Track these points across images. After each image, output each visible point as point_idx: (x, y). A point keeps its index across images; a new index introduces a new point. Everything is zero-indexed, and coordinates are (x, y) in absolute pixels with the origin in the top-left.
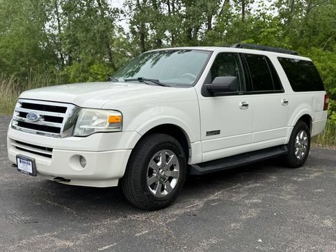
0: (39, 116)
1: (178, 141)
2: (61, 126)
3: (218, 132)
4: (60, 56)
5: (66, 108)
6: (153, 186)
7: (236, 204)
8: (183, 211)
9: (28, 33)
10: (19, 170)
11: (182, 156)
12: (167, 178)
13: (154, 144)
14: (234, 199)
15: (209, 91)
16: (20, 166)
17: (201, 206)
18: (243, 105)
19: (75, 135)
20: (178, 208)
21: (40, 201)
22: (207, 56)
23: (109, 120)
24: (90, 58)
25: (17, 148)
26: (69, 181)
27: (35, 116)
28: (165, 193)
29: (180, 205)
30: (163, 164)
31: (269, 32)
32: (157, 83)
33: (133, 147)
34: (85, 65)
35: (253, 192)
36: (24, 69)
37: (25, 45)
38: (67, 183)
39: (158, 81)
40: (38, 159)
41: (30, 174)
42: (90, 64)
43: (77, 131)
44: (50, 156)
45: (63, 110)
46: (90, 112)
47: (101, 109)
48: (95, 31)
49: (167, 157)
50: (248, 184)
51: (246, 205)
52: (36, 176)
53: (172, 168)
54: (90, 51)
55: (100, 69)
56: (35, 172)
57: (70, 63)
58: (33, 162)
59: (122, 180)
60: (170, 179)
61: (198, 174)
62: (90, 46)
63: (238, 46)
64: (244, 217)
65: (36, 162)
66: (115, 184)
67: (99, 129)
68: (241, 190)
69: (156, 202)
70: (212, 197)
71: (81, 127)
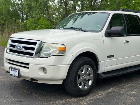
0: (22, 47)
1: (93, 60)
2: (34, 52)
3: (113, 56)
4: (21, 15)
5: (36, 43)
6: (80, 84)
7: (123, 94)
8: (96, 97)
10: (11, 75)
11: (95, 68)
12: (87, 80)
13: (81, 62)
14: (121, 92)
15: (109, 34)
16: (12, 73)
17: (105, 95)
18: (126, 42)
19: (41, 57)
20: (93, 96)
21: (21, 91)
22: (107, 15)
23: (59, 49)
24: (38, 16)
25: (9, 63)
26: (37, 80)
27: (20, 47)
28: (86, 87)
29: (94, 94)
30: (85, 73)
31: (135, 3)
32: (81, 30)
33: (71, 64)
34: (36, 20)
35: (131, 88)
36: (3, 21)
37: (4, 9)
38: (36, 82)
39: (81, 29)
40: (22, 69)
41: (17, 77)
42: (38, 19)
43: (42, 55)
44: (28, 68)
45: (35, 44)
46: (48, 45)
47: (55, 43)
48: (42, 2)
49: (87, 69)
50: (128, 84)
51: (129, 95)
52: (20, 77)
53: (89, 75)
54: (38, 12)
55: (44, 22)
56: (20, 76)
57: (27, 19)
58: (19, 71)
59: (64, 81)
60: (89, 80)
61: (103, 78)
62: (38, 10)
63: (123, 10)
64: (128, 101)
65: (20, 70)
66: (61, 82)
67: (53, 54)
68: (125, 87)
69: (81, 93)
70: (109, 91)
71: (44, 53)
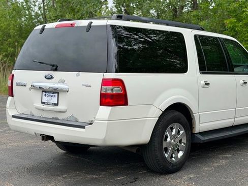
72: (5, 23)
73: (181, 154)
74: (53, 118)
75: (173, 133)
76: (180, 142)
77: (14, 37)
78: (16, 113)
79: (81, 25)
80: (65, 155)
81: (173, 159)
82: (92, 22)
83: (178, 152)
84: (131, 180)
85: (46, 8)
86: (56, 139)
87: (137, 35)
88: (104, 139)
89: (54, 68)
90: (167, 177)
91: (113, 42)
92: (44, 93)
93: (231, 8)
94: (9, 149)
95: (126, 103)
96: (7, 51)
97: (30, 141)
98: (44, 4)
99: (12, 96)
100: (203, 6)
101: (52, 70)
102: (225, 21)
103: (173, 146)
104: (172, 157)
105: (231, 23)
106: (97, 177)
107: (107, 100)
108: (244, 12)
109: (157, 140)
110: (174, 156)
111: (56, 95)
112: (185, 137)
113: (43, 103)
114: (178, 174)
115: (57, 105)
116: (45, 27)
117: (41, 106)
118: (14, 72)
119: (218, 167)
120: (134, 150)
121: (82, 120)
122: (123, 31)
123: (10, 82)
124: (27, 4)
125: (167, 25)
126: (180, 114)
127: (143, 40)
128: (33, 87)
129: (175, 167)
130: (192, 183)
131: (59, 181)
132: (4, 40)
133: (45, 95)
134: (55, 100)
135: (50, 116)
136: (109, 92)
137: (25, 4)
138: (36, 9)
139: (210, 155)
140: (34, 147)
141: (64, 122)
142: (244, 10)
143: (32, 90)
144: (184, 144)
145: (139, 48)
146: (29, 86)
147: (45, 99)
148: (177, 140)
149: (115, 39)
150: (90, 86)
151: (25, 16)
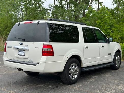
9: (10, 18)
72: (6, 22)
73: (76, 76)
74: (23, 61)
75: (73, 67)
76: (76, 71)
77: (10, 27)
78: (7, 59)
79: (35, 23)
80: (28, 76)
81: (73, 78)
82: (39, 22)
83: (75, 75)
84: (55, 87)
85: (23, 15)
86: (24, 70)
87: (60, 27)
88: (44, 70)
89: (23, 40)
90: (70, 86)
91: (48, 30)
92: (19, 51)
93: (99, 16)
94: (5, 74)
95: (53, 55)
96: (6, 33)
97: (14, 71)
98: (22, 14)
99: (6, 52)
100: (87, 15)
101: (22, 41)
102: (96, 22)
103: (73, 73)
104: (72, 77)
105: (98, 22)
106: (41, 86)
107: (45, 54)
108: (104, 18)
109: (66, 70)
110: (73, 77)
111: (24, 51)
112: (78, 69)
113: (18, 55)
114: (75, 85)
115: (24, 55)
116: (20, 23)
117: (18, 56)
118: (7, 42)
119: (92, 81)
120: (57, 75)
121: (35, 62)
122: (54, 26)
123: (5, 46)
124: (15, 14)
125: (71, 23)
126: (76, 59)
127: (62, 29)
128: (15, 48)
129: (74, 82)
130: (80, 88)
131: (25, 88)
132: (6, 29)
133: (20, 52)
134: (23, 54)
135: (21, 60)
136: (46, 50)
137: (14, 13)
138: (19, 16)
139: (89, 76)
140: (16, 73)
141: (27, 63)
142: (104, 17)
143: (14, 49)
144: (78, 72)
145: (61, 32)
146: (13, 48)
147: (20, 53)
148: (75, 70)
149: (49, 29)
150: (38, 48)
151: (14, 19)
